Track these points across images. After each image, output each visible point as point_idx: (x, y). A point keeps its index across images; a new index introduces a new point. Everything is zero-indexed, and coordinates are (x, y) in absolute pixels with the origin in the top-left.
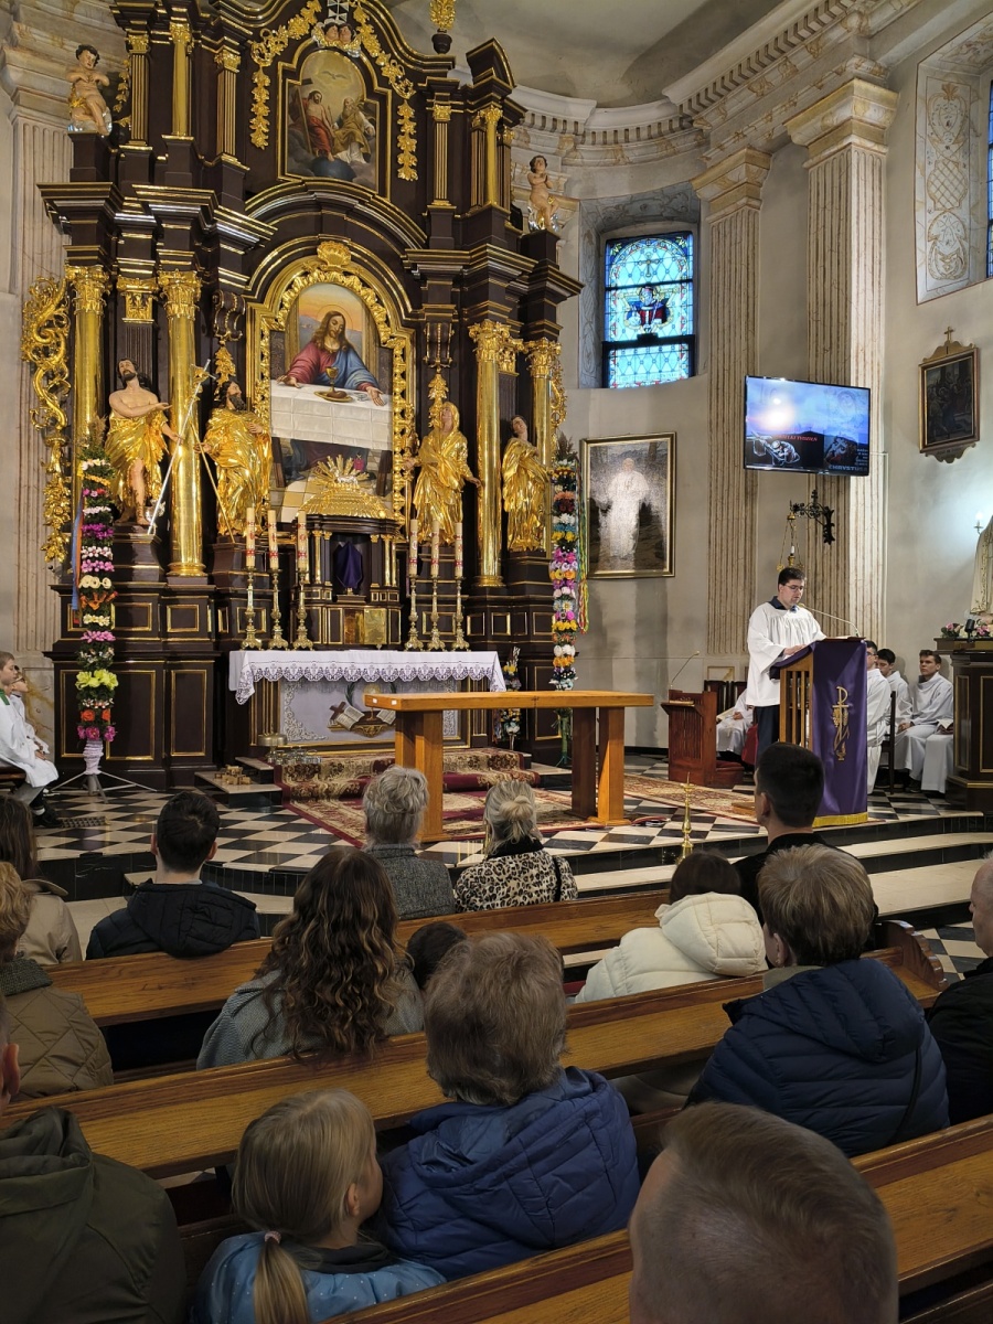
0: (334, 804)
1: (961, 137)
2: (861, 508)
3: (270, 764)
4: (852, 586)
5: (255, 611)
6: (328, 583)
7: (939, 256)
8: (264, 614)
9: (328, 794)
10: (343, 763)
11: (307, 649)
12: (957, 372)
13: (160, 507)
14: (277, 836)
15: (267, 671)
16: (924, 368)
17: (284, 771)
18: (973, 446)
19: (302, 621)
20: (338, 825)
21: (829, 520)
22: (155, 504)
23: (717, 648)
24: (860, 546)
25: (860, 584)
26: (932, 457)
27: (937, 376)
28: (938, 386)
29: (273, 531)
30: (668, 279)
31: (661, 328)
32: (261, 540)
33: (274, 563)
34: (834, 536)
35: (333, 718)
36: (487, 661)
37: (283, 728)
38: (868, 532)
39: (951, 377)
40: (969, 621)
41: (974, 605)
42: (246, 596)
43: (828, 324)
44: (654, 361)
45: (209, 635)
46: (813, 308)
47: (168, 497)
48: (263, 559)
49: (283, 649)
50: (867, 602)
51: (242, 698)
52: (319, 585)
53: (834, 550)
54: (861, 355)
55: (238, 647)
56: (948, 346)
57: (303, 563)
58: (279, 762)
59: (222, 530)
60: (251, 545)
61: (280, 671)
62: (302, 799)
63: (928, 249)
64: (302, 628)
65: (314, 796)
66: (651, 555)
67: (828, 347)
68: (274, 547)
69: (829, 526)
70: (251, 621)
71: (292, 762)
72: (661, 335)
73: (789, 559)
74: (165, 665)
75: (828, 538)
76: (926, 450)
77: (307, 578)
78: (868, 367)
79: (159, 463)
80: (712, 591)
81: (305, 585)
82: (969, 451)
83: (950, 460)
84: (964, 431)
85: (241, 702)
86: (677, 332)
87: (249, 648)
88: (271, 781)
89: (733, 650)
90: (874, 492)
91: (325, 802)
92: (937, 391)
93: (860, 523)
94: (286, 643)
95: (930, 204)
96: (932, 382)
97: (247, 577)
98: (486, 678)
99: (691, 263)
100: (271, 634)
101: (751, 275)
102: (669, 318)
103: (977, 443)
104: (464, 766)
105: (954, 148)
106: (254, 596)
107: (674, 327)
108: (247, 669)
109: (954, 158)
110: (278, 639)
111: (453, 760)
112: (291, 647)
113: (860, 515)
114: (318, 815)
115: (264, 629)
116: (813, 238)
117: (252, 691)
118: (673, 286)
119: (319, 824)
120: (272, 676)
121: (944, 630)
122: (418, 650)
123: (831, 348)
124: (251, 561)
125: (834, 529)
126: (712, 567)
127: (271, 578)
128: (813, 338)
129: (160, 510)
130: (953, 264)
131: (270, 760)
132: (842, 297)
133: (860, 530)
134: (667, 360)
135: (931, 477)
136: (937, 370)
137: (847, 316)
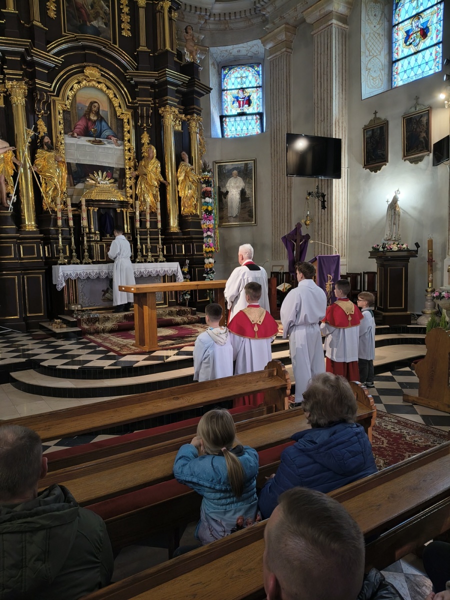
0: (106, 335)
1: (381, 22)
2: (337, 193)
3: (75, 318)
4: (334, 229)
5: (63, 246)
6: (97, 232)
7: (371, 78)
8: (67, 247)
9: (104, 331)
10: (110, 316)
11: (89, 263)
12: (379, 132)
13: (14, 198)
14: (81, 352)
15: (70, 275)
16: (364, 130)
17: (82, 321)
18: (386, 165)
19: (86, 251)
20: (109, 345)
21: (324, 199)
22: (12, 196)
23: (276, 257)
24: (337, 211)
25: (337, 227)
26: (368, 170)
27: (370, 133)
28: (371, 138)
29: (70, 208)
30: (250, 86)
31: (248, 109)
32: (64, 211)
33: (71, 223)
34: (326, 206)
35: (104, 295)
36: (174, 266)
37: (80, 301)
38: (341, 204)
39: (376, 134)
40: (384, 244)
41: (386, 236)
42: (58, 239)
43: (323, 109)
44: (244, 124)
45: (42, 258)
46: (316, 101)
47: (18, 193)
48: (66, 221)
49: (77, 264)
50: (340, 235)
51: (59, 288)
52: (93, 233)
53: (326, 212)
54: (337, 123)
55: (56, 264)
56: (376, 119)
57: (85, 223)
58: (79, 317)
59: (45, 208)
60: (59, 215)
61: (77, 275)
62: (91, 334)
63: (366, 75)
64: (86, 254)
65: (97, 332)
66: (246, 216)
67: (323, 120)
68: (70, 216)
69: (324, 202)
70: (61, 251)
71: (85, 317)
72: (248, 112)
73: (307, 217)
74: (21, 274)
75: (324, 207)
76: (365, 166)
77: (87, 230)
78: (340, 129)
79: (12, 176)
80: (274, 232)
81: (87, 233)
82: (384, 167)
83: (376, 172)
84: (382, 158)
85: (59, 290)
86: (255, 111)
87: (61, 264)
88: (76, 326)
89: (283, 258)
90: (343, 186)
91: (103, 335)
92: (370, 140)
93: (337, 200)
94: (79, 261)
95: (367, 53)
96: (368, 136)
97: (58, 230)
98: (174, 275)
99: (261, 78)
100: (71, 257)
101: (288, 85)
102: (251, 104)
103: (387, 164)
104: (166, 315)
105: (378, 27)
106: (62, 239)
107: (254, 109)
108: (61, 274)
109: (377, 32)
110: (75, 259)
111: (161, 313)
112: (81, 263)
113: (337, 197)
114: (99, 341)
115: (68, 255)
116: (316, 68)
117: (64, 284)
118: (253, 89)
119: (100, 345)
120: (73, 277)
121: (373, 248)
122: (142, 262)
123: (324, 120)
124: (60, 223)
125: (326, 203)
126: (274, 221)
127: (70, 230)
128: (316, 116)
129: (14, 199)
130: (377, 81)
131: (75, 316)
132: (329, 96)
133: (337, 204)
134: (250, 124)
135: (367, 179)
136: (370, 131)
137: (331, 105)
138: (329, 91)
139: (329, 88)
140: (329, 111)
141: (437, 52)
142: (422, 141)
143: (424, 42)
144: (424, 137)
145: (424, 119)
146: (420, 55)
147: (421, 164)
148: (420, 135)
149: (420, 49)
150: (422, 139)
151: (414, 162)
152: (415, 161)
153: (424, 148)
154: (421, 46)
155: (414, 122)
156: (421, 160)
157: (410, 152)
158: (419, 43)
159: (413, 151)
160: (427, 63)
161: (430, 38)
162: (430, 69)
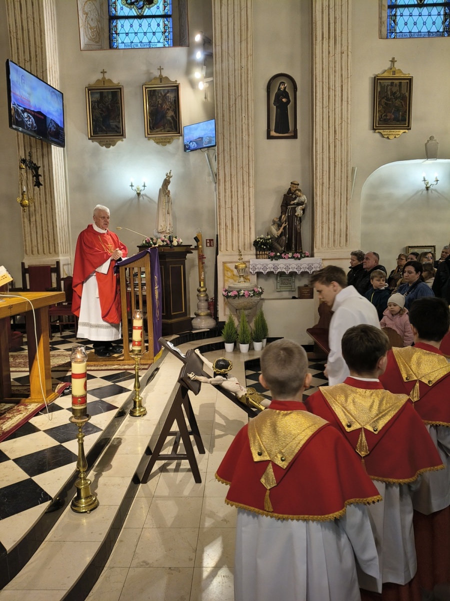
2: (57, 167)
4: (57, 215)
7: (89, 26)
12: (110, 97)
16: (89, 90)
18: (122, 141)
21: (37, 172)
24: (58, 191)
25: (60, 214)
26: (96, 144)
27: (97, 96)
28: (98, 102)
38: (60, 182)
39: (107, 99)
43: (26, 43)
46: (13, 28)
50: (63, 225)
54: (51, 69)
56: (104, 80)
63: (84, 19)
67: (28, 58)
69: (37, 176)
73: (23, 194)
76: (92, 138)
78: (54, 80)
82: (119, 143)
83: (108, 146)
84: (116, 131)
90: (61, 159)
92: (98, 106)
93: (57, 176)
96: (94, 99)
103: (124, 139)
113: (57, 171)
128: (15, 49)
130: (95, 34)
132: (37, 28)
135: (95, 154)
136: (97, 93)
137: (42, 42)
138: (37, 21)
139: (36, 16)
140: (39, 50)
141: (165, 25)
142: (169, 120)
143: (149, 8)
144: (172, 117)
145: (171, 96)
146: (145, 22)
147: (170, 147)
148: (166, 113)
149: (145, 14)
150: (169, 118)
151: (161, 142)
152: (163, 142)
153: (172, 128)
154: (147, 12)
155: (159, 97)
156: (169, 142)
157: (155, 131)
158: (143, 7)
159: (159, 130)
160: (154, 33)
161: (156, 6)
162: (159, 42)
